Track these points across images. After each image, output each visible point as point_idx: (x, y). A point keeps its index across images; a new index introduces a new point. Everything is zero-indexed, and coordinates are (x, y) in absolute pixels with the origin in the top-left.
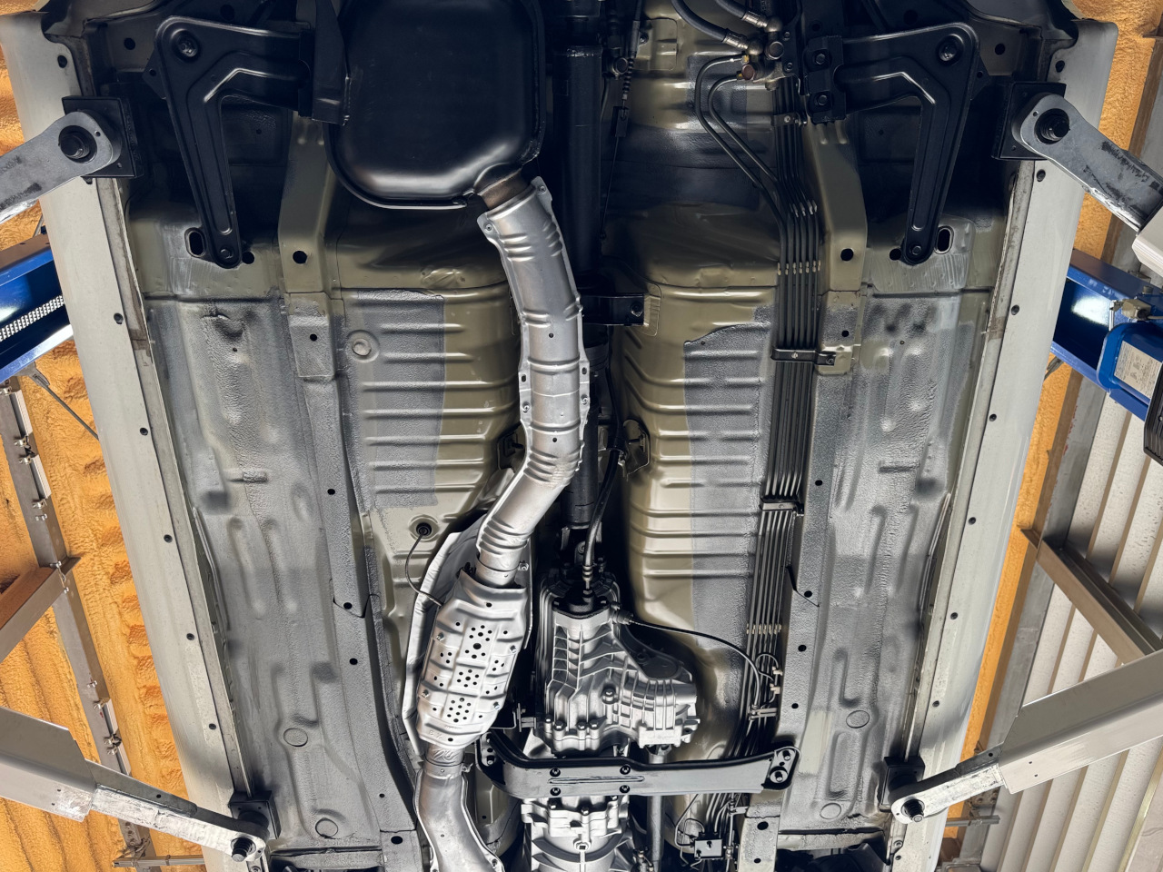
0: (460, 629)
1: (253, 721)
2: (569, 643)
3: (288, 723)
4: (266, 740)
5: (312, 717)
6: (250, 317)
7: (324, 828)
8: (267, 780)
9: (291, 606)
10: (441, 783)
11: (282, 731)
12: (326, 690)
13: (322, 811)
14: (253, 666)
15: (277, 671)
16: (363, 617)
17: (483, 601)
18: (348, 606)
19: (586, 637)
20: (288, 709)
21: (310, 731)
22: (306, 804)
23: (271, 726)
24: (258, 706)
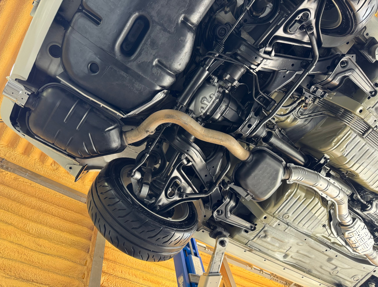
0: (352, 236)
1: (325, 277)
2: (373, 214)
3: (331, 272)
4: (330, 277)
5: (335, 267)
6: (265, 231)
7: (355, 279)
8: (337, 282)
9: (313, 256)
10: (375, 258)
11: (332, 274)
12: (333, 262)
13: (352, 277)
14: (316, 270)
15: (321, 267)
16: (331, 249)
17: (352, 229)
18: (326, 250)
19: (375, 211)
20: (329, 270)
21: (337, 269)
22: (348, 279)
23: (329, 275)
24: (323, 274)
